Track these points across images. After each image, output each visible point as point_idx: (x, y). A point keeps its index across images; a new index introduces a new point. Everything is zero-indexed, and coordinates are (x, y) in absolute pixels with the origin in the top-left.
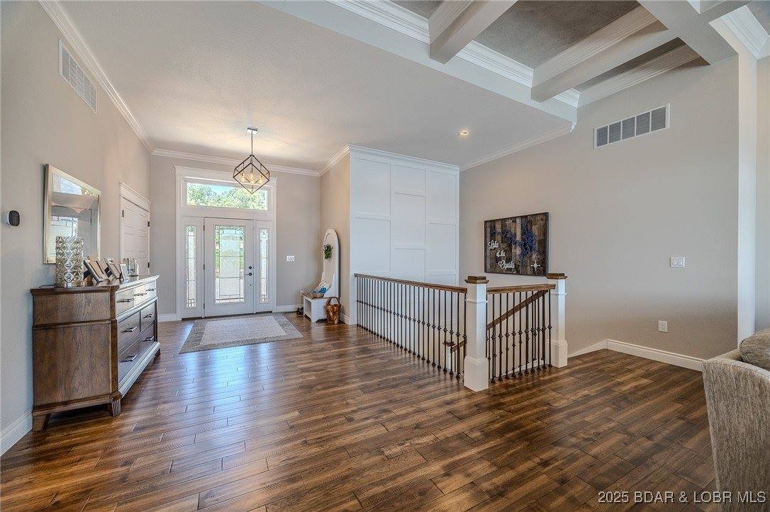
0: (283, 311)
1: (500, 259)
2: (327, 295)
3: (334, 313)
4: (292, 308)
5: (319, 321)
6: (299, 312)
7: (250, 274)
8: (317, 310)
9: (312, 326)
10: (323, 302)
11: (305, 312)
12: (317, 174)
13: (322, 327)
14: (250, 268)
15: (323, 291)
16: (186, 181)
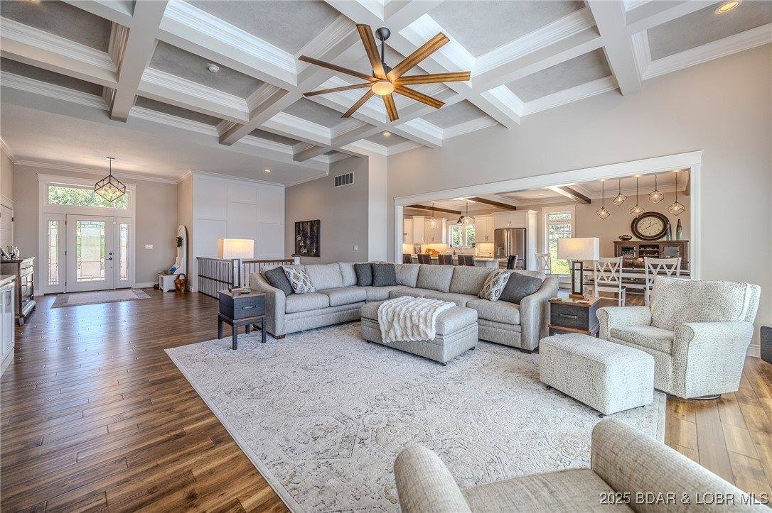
0: (141, 287)
1: (301, 247)
2: (176, 272)
3: (181, 285)
4: (150, 285)
5: (169, 291)
6: (156, 287)
7: (111, 259)
8: (168, 283)
9: (165, 295)
10: (174, 277)
11: (160, 287)
12: (174, 182)
13: (172, 294)
14: (111, 254)
15: (175, 269)
16: (48, 185)
